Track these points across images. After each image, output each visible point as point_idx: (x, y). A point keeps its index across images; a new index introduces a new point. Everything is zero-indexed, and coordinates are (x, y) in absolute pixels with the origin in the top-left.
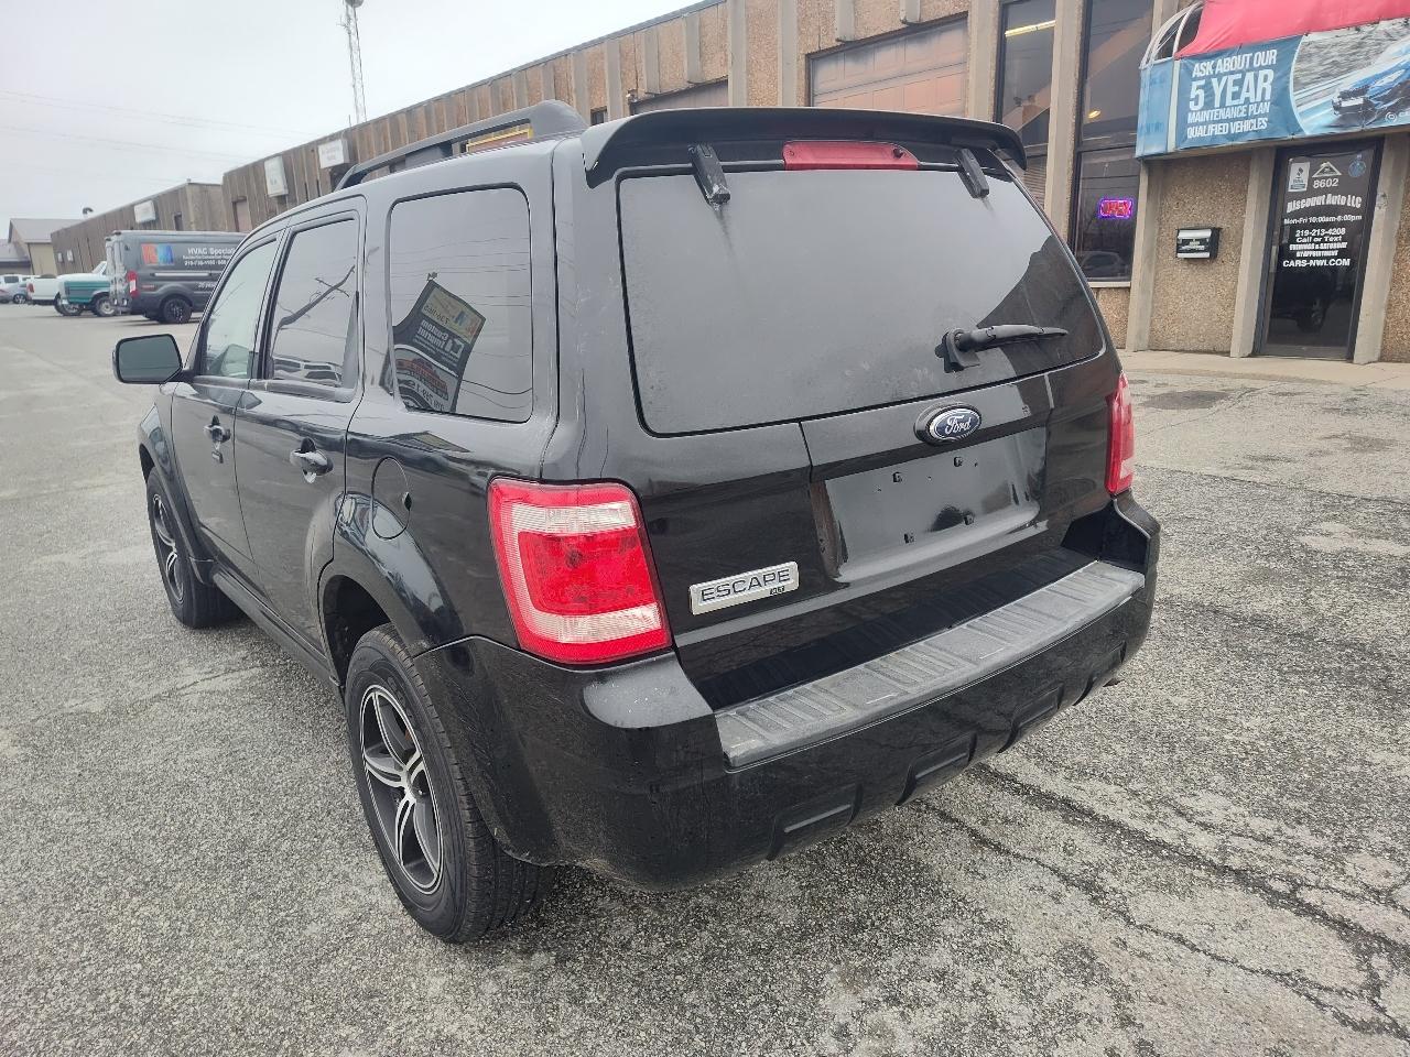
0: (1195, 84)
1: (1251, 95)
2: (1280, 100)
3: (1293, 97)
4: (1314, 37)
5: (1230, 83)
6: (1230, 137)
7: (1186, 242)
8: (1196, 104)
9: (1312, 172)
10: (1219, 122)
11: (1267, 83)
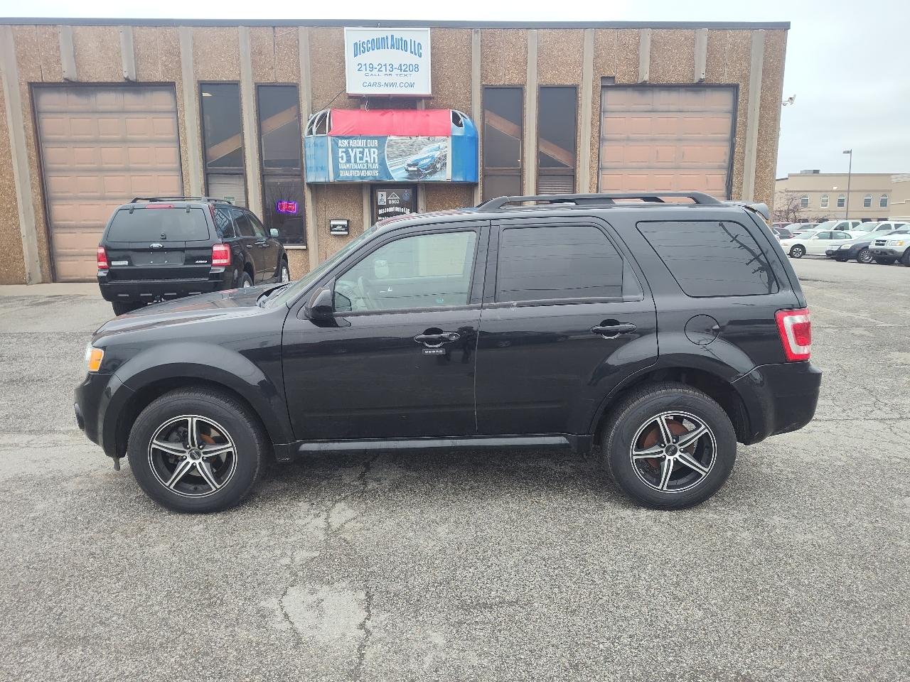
0: (340, 150)
1: (368, 159)
2: (382, 163)
3: (388, 163)
4: (393, 138)
5: (358, 153)
6: (361, 177)
7: (335, 226)
8: (342, 159)
9: (387, 196)
10: (355, 170)
11: (375, 154)
